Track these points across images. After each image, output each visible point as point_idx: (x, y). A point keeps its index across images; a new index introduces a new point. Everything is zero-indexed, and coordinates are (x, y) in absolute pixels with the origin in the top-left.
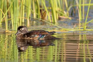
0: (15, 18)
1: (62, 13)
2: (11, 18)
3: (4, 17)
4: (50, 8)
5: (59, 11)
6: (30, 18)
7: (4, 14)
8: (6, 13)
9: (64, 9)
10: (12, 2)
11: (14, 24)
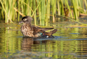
0: (42, 15)
1: (82, 11)
2: (39, 15)
3: (33, 14)
4: (72, 7)
5: (80, 9)
6: (55, 15)
7: (34, 11)
8: (35, 11)
9: (84, 7)
10: (40, 1)
11: (41, 20)
